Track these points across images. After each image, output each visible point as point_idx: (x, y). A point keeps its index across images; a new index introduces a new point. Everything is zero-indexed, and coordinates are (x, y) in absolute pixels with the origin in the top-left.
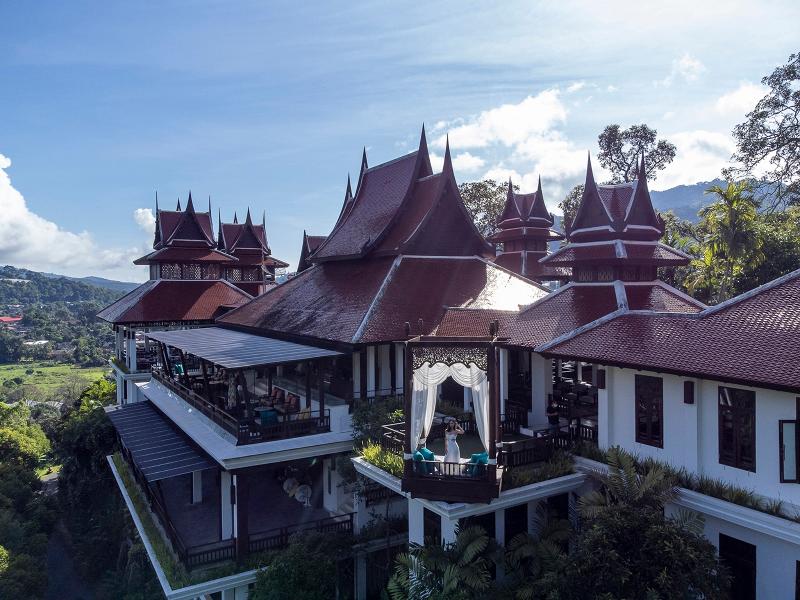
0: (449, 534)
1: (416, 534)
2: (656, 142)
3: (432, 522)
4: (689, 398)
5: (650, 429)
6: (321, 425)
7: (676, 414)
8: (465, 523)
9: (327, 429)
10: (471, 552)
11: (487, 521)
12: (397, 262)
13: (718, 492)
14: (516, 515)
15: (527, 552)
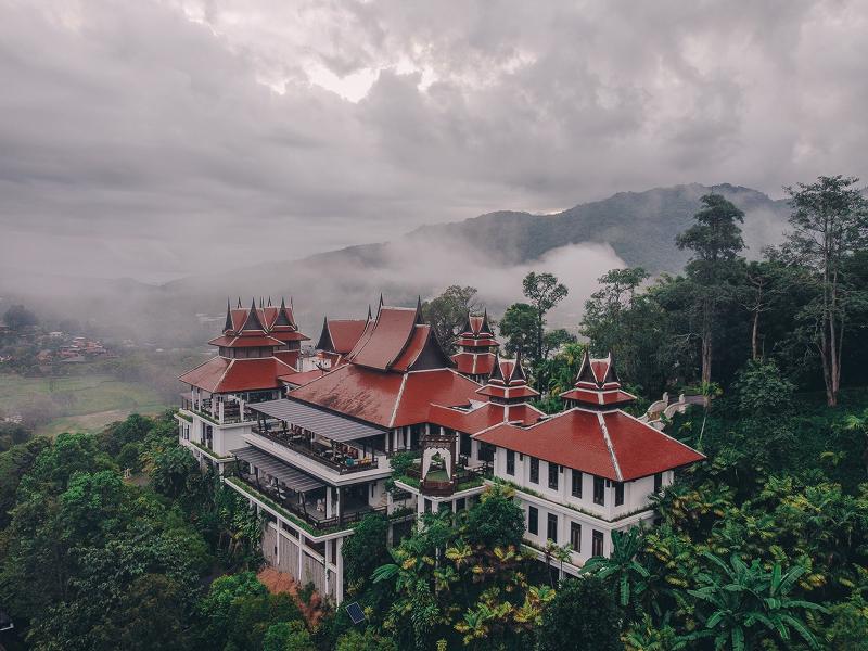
0: (435, 509)
1: (421, 509)
2: (557, 284)
3: (428, 504)
4: (521, 459)
5: (511, 469)
6: (372, 465)
7: (518, 464)
8: (441, 504)
9: (376, 467)
10: (443, 514)
11: (450, 504)
12: (406, 376)
13: (526, 491)
14: (461, 502)
15: (464, 515)
